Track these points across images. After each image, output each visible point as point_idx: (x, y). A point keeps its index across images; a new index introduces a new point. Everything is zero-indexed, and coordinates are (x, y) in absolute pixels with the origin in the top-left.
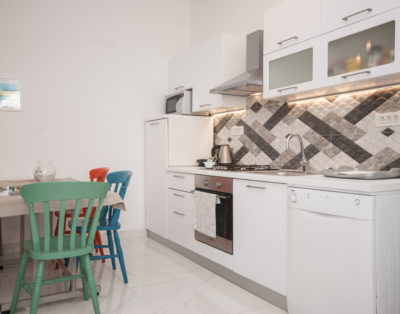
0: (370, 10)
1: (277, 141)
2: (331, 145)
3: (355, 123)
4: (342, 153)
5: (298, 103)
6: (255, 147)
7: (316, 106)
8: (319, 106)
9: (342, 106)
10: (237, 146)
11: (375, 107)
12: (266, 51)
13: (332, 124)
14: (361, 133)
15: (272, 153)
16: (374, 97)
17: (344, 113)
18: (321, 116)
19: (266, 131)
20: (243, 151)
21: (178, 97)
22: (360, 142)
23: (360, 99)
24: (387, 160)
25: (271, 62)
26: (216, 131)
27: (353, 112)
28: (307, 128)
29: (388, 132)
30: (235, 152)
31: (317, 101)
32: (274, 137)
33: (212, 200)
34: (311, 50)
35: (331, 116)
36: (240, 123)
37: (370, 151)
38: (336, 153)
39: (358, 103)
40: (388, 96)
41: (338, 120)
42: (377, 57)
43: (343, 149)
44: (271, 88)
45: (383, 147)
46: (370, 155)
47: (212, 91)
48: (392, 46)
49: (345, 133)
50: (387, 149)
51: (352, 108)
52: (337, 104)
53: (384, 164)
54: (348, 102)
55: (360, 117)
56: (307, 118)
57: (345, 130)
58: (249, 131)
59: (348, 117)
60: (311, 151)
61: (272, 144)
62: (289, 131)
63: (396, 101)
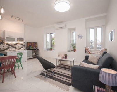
5: (6, 42)
9: (13, 43)
13: (12, 45)
16: (17, 43)
18: (10, 44)
22: (16, 47)
38: (13, 48)
45: (18, 47)
51: (15, 44)
53: (18, 49)
56: (7, 44)
57: (14, 46)
62: (4, 45)
63: (19, 44)
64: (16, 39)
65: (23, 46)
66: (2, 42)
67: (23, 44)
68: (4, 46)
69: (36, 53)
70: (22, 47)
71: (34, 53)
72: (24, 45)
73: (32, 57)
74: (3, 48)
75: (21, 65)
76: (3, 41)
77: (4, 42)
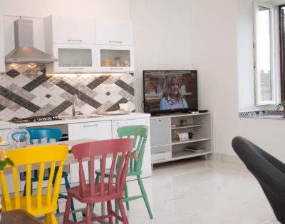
0: (120, 43)
1: (37, 99)
2: (80, 100)
3: (92, 89)
4: (87, 105)
5: (55, 75)
7: (69, 78)
9: (85, 80)
11: (102, 82)
13: (80, 89)
14: (96, 94)
16: (101, 77)
17: (86, 83)
18: (72, 84)
19: (26, 92)
22: (96, 99)
24: (109, 106)
25: (60, 50)
27: (91, 84)
28: (62, 91)
29: (108, 94)
31: (69, 76)
32: (34, 97)
34: (90, 50)
35: (78, 84)
37: (101, 102)
38: (83, 104)
39: (94, 79)
40: (108, 77)
41: (83, 87)
43: (87, 103)
45: (106, 100)
46: (101, 105)
49: (88, 94)
50: (108, 101)
51: (91, 81)
52: (82, 78)
53: (107, 108)
54: (89, 78)
55: (95, 86)
56: (62, 84)
57: (88, 92)
59: (88, 86)
61: (32, 102)
62: (49, 92)
63: (111, 80)
64: (96, 58)
65: (127, 95)
66: (40, 73)
67: (128, 80)
68: (48, 96)
69: (191, 136)
70: (124, 101)
71: (182, 131)
72: (130, 90)
73: (174, 154)
75: (144, 195)
76: (44, 71)
77: (48, 75)
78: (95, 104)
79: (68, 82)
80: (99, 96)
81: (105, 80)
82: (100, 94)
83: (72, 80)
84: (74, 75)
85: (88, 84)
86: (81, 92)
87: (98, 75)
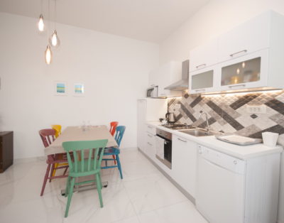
0: (246, 51)
1: (195, 113)
2: (222, 119)
3: (235, 109)
4: (228, 124)
5: (206, 96)
6: (185, 115)
8: (217, 98)
9: (229, 100)
10: (177, 114)
11: (247, 102)
12: (190, 70)
13: (223, 108)
14: (239, 115)
15: (193, 119)
16: (247, 97)
17: (230, 103)
18: (217, 103)
19: (191, 108)
20: (180, 116)
21: (152, 90)
22: (238, 120)
23: (239, 97)
25: (193, 76)
26: (169, 105)
27: (234, 103)
28: (210, 109)
29: (254, 116)
30: (176, 116)
31: (215, 96)
32: (194, 111)
33: (163, 142)
34: (212, 71)
35: (222, 104)
36: (179, 103)
37: (243, 125)
38: (225, 123)
39: (237, 99)
40: (255, 97)
41: (226, 106)
42: (249, 77)
43: (229, 122)
44: (192, 88)
45: (251, 124)
46: (243, 127)
47: (165, 89)
48: (259, 71)
49: (230, 113)
50: (253, 125)
51: (234, 101)
52: (226, 98)
53: (251, 133)
54: (232, 98)
55: (238, 107)
56: (211, 104)
58: (183, 107)
59: (232, 106)
60: (212, 121)
61: (193, 115)
63: (259, 100)
74: (201, 119)
78: (237, 126)
79: (214, 101)
80: (241, 117)
81: (251, 99)
82: (243, 115)
83: (218, 100)
84: (219, 96)
85: (231, 103)
86: (224, 112)
87: (242, 95)
